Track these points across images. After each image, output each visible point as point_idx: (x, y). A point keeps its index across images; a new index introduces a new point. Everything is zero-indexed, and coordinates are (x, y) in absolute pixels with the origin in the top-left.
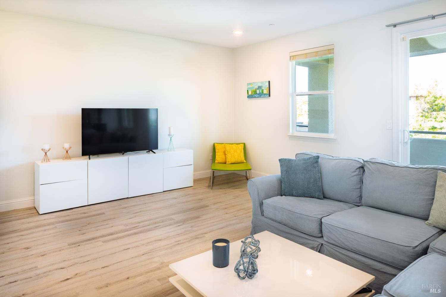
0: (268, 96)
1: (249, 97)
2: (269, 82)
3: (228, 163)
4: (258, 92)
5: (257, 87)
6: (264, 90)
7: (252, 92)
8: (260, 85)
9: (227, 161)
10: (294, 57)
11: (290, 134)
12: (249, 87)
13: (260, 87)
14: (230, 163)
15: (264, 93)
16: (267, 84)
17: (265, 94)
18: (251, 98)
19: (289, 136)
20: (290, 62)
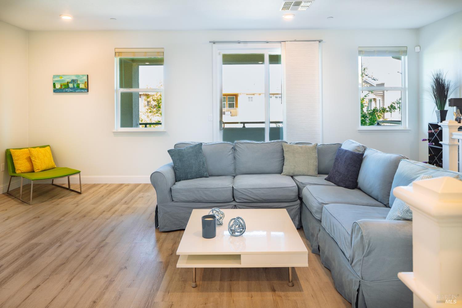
0: (87, 91)
1: (56, 91)
2: (88, 75)
3: (38, 171)
4: (71, 85)
5: (69, 80)
6: (80, 85)
7: (61, 86)
8: (74, 78)
9: (36, 168)
10: (120, 53)
11: (115, 131)
12: (56, 79)
13: (73, 81)
14: (40, 171)
15: (80, 87)
16: (85, 78)
17: (82, 89)
18: (60, 92)
19: (114, 132)
20: (115, 58)
